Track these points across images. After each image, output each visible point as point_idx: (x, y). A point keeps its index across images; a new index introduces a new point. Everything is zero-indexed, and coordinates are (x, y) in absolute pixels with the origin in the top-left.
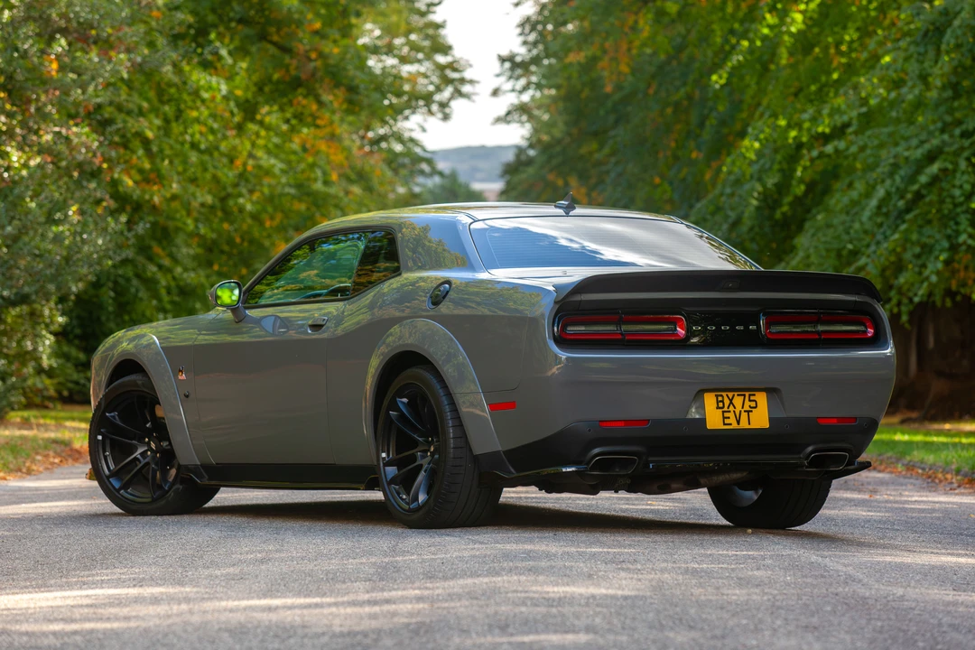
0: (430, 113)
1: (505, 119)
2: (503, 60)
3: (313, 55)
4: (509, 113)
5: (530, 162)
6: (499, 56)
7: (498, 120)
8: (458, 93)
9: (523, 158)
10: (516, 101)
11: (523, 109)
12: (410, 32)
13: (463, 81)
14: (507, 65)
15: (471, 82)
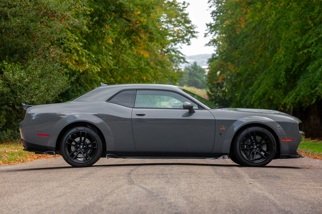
0: (184, 42)
1: (208, 44)
2: (207, 25)
3: (138, 22)
4: (210, 43)
5: (216, 58)
6: (206, 24)
7: (207, 45)
8: (193, 36)
9: (215, 57)
10: (212, 39)
11: (214, 41)
12: (177, 16)
13: (194, 32)
14: (209, 27)
15: (197, 32)
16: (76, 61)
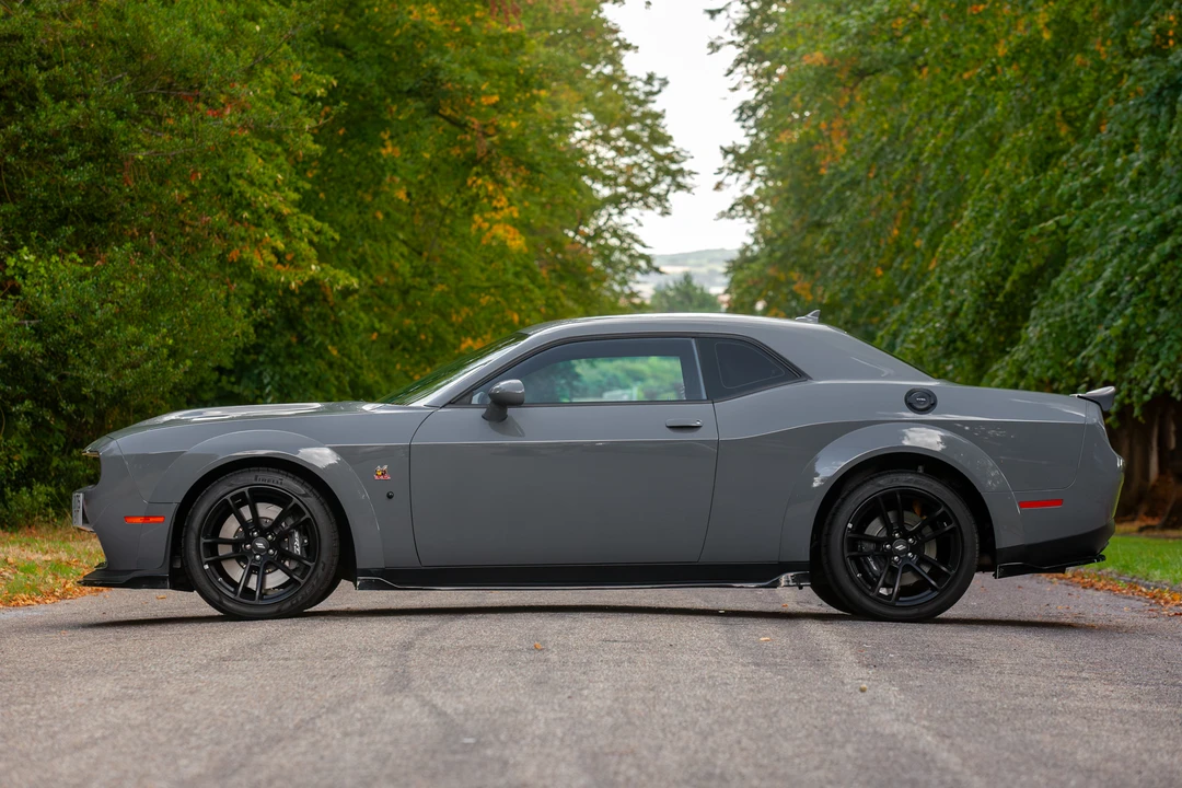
0: (647, 206)
1: (728, 214)
2: (726, 152)
3: (491, 131)
4: (732, 208)
5: (754, 259)
6: (722, 148)
7: (723, 215)
8: (680, 187)
9: (749, 254)
10: (740, 195)
11: (747, 202)
12: (628, 120)
13: (681, 171)
14: (731, 157)
15: (691, 173)
16: (275, 252)
